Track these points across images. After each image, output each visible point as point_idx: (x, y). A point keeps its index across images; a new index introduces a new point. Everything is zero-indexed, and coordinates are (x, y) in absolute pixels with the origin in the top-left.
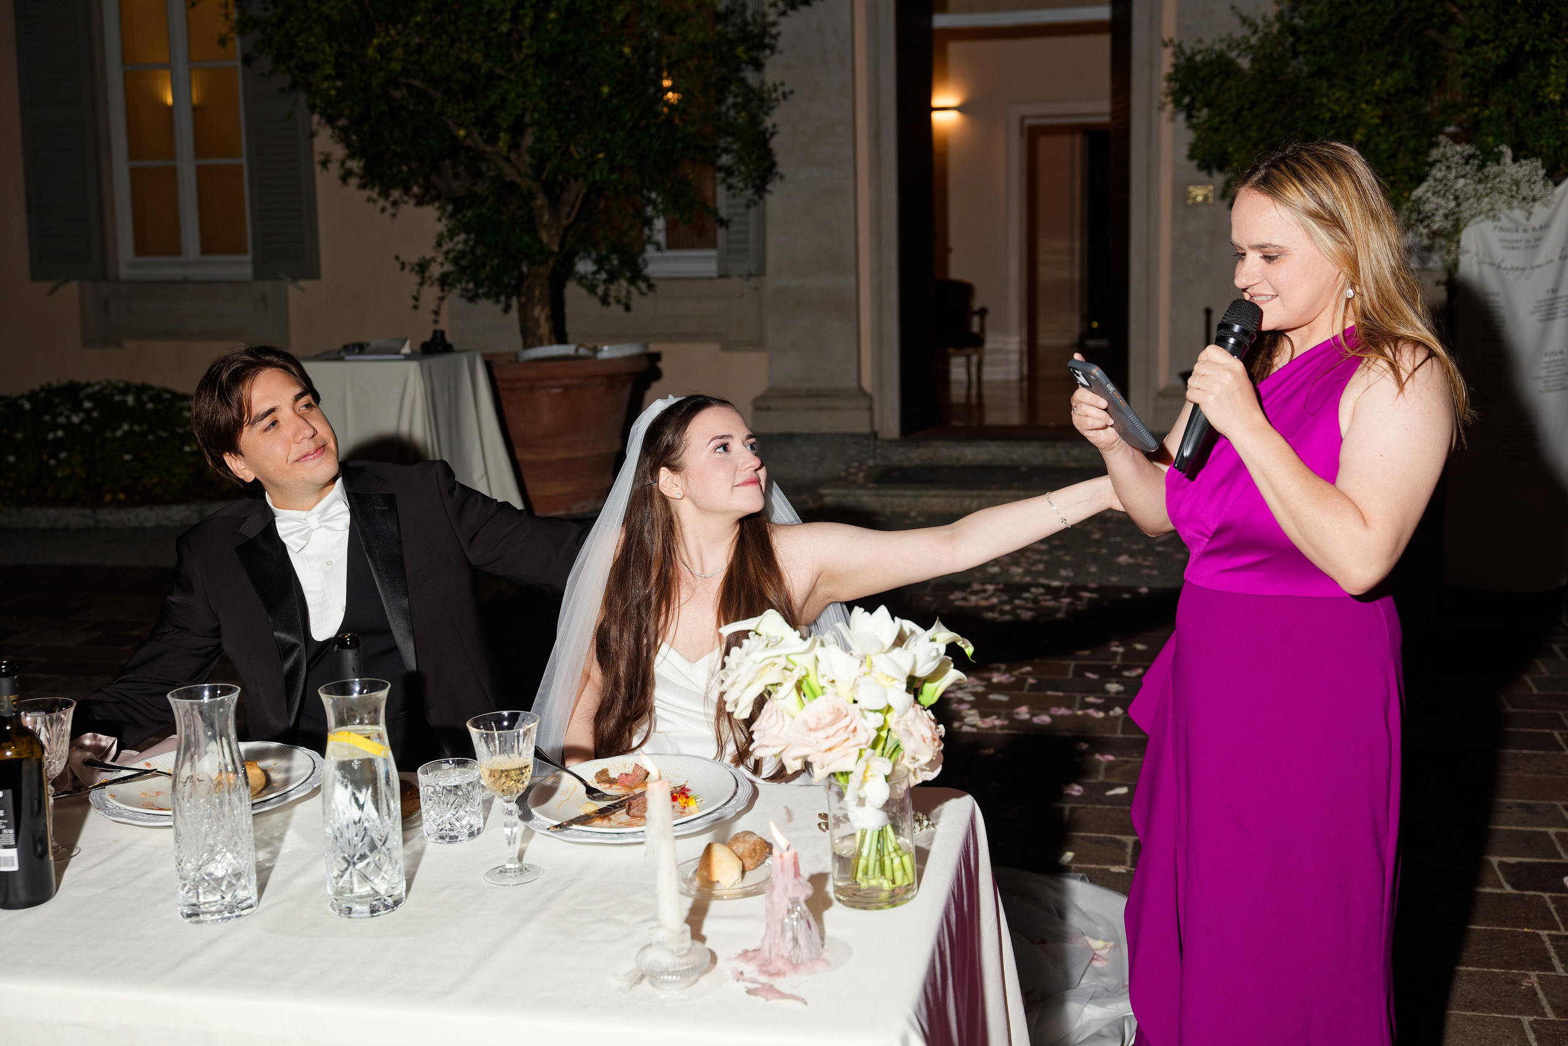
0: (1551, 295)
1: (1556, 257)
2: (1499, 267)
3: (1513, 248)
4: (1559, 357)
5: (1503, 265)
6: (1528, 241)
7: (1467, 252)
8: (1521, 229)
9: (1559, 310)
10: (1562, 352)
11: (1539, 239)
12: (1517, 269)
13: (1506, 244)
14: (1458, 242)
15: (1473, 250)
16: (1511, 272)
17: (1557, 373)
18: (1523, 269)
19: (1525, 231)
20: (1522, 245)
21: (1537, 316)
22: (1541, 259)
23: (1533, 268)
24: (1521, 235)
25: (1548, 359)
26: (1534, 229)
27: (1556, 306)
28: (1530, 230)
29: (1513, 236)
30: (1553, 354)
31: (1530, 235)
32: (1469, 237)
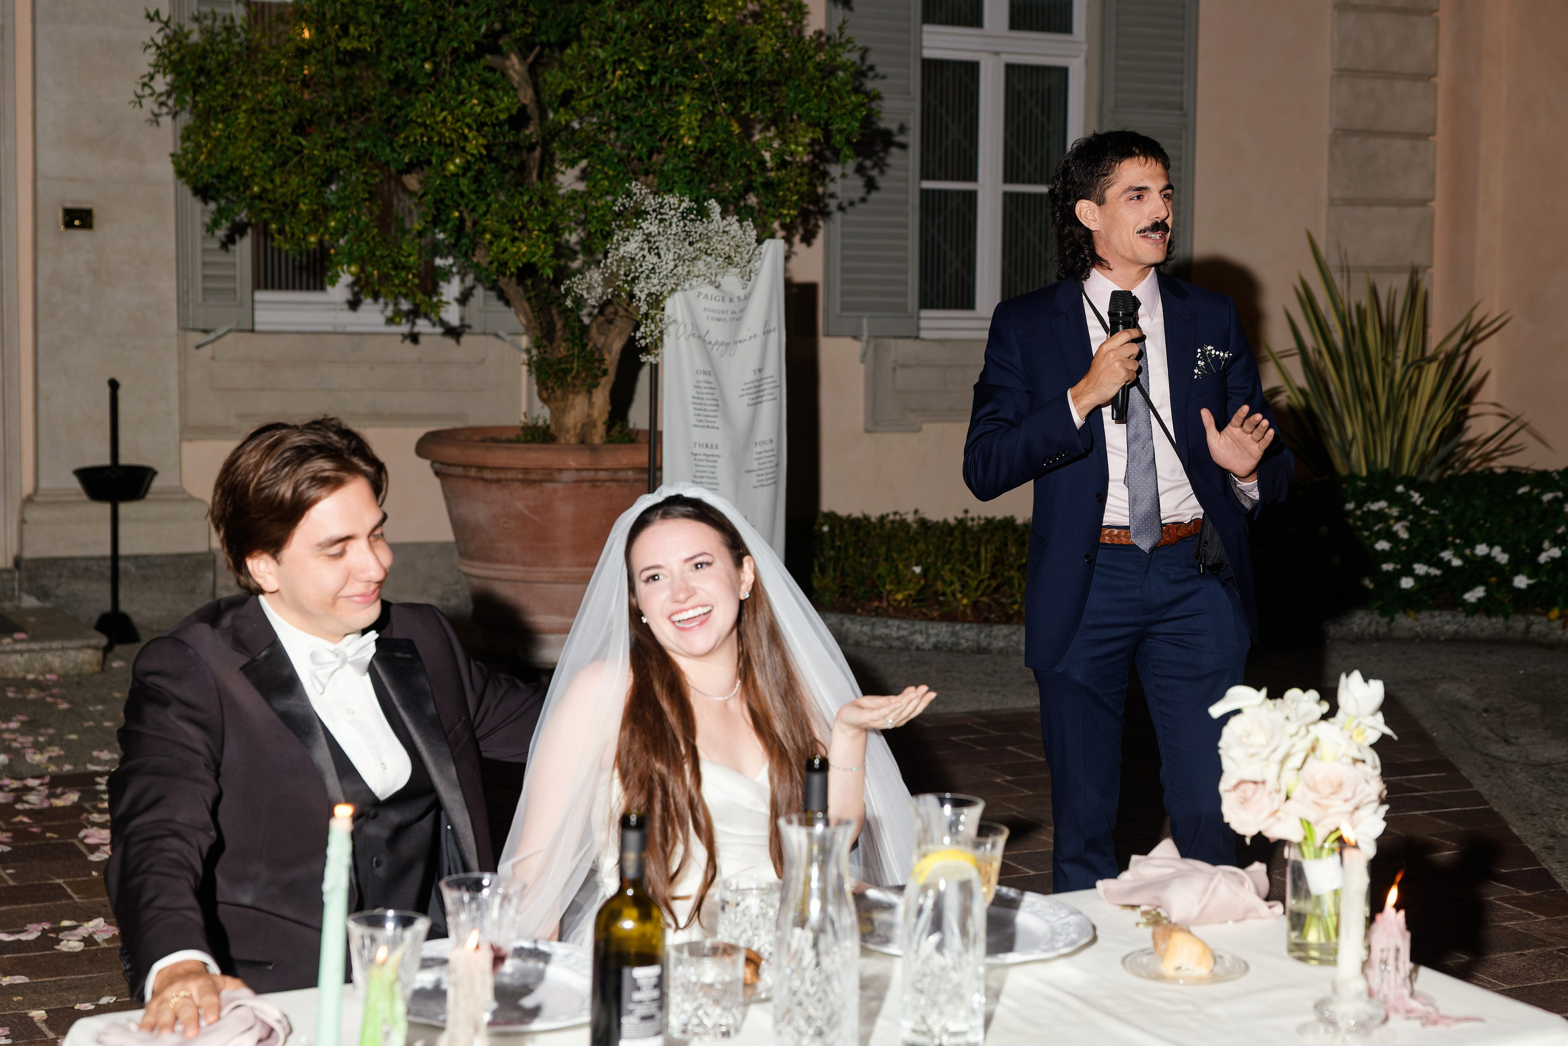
0: (757, 377)
1: (760, 331)
2: (704, 341)
3: (719, 320)
4: (768, 447)
5: (708, 339)
6: (734, 312)
7: (675, 321)
8: (727, 299)
9: (765, 393)
10: (771, 441)
11: (742, 310)
12: (722, 344)
13: (712, 314)
14: (663, 309)
15: (680, 320)
16: (716, 347)
17: (769, 465)
18: (728, 344)
19: (731, 300)
20: (728, 316)
21: (746, 400)
22: (744, 334)
23: (736, 343)
24: (728, 306)
25: (758, 449)
26: (739, 298)
27: (763, 388)
28: (736, 300)
29: (718, 305)
30: (763, 443)
31: (736, 306)
32: (674, 306)
